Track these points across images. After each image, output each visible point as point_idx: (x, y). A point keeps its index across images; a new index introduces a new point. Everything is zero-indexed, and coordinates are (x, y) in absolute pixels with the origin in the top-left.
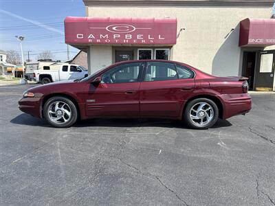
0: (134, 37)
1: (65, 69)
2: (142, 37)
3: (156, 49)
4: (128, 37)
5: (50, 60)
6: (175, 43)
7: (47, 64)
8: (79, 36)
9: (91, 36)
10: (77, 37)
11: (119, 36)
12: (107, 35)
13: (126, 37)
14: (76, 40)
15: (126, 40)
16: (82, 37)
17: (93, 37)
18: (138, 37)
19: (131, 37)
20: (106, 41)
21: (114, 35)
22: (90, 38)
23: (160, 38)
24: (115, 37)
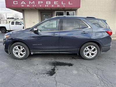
0: (52, 3)
2: (57, 3)
3: (66, 12)
4: (48, 3)
5: (13, 18)
6: (79, 7)
8: (15, 3)
9: (23, 3)
10: (14, 3)
11: (42, 3)
12: (34, 2)
13: (47, 3)
14: (13, 6)
15: (47, 5)
16: (17, 3)
17: (25, 3)
18: (55, 3)
19: (50, 3)
20: (33, 6)
21: (39, 2)
22: (22, 4)
23: (69, 4)
24: (39, 3)
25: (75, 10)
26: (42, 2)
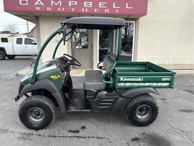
0: (96, 5)
1: (19, 41)
2: (105, 5)
4: (88, 5)
5: (8, 32)
6: (145, 14)
7: (5, 36)
8: (22, 2)
9: (39, 2)
10: (20, 3)
11: (76, 4)
12: (60, 1)
13: (85, 4)
14: (18, 8)
15: (85, 8)
16: (27, 4)
17: (42, 4)
18: (100, 5)
19: (91, 4)
20: (59, 9)
21: (70, 2)
22: (37, 5)
23: (127, 7)
24: (70, 4)
25: (136, 19)
26: (76, 2)
